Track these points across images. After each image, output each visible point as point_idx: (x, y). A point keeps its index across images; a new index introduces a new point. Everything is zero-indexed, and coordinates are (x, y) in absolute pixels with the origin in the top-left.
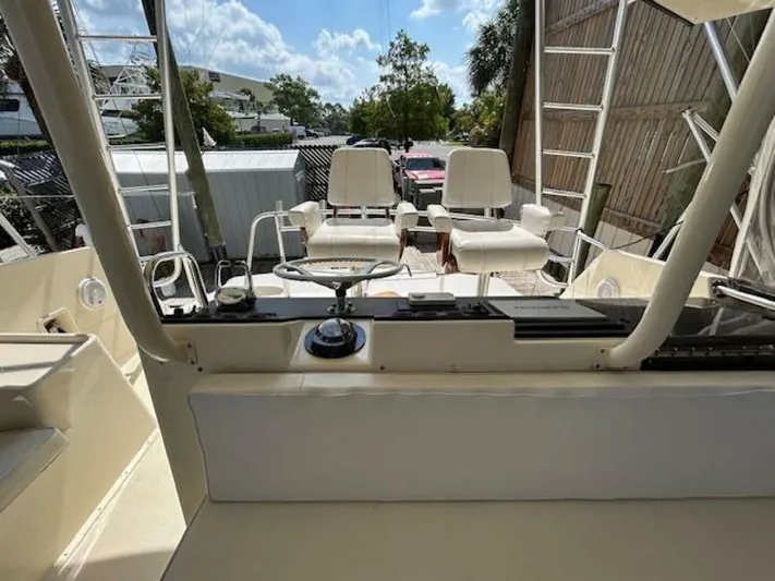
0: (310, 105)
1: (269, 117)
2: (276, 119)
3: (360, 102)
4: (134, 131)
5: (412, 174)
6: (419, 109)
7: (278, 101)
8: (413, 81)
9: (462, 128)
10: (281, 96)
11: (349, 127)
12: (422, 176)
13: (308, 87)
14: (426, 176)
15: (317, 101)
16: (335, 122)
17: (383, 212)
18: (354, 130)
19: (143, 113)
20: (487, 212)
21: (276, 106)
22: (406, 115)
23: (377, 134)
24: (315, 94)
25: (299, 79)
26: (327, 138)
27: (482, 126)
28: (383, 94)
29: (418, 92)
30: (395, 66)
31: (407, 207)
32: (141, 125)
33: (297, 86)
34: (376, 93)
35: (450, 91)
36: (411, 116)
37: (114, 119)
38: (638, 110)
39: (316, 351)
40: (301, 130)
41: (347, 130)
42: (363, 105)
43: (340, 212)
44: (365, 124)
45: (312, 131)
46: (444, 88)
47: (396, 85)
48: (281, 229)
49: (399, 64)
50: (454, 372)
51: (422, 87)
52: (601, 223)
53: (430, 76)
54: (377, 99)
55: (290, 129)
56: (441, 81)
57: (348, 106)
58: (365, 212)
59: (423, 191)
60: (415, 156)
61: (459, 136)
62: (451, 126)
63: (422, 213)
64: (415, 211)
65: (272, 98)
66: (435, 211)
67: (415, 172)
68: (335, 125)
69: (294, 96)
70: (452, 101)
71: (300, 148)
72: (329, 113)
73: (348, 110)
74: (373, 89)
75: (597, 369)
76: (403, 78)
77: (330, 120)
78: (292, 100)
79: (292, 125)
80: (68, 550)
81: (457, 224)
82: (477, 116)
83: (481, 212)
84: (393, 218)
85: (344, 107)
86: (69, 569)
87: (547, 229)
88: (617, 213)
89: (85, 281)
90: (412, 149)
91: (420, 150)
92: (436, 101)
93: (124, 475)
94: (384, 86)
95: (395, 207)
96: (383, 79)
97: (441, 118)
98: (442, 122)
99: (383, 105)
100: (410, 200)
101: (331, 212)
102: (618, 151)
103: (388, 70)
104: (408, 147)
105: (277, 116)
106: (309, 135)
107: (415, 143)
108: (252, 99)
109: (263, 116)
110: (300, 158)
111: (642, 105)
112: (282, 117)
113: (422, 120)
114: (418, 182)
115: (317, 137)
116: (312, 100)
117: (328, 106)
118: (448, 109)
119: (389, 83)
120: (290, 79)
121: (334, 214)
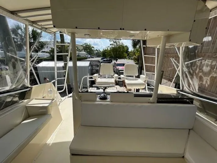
0: (92, 50)
1: (82, 53)
2: (83, 53)
3: (105, 49)
4: (49, 56)
5: (118, 67)
6: (119, 52)
7: (84, 49)
8: (118, 45)
9: (131, 56)
10: (85, 48)
11: (102, 55)
12: (120, 68)
13: (92, 46)
14: (121, 68)
15: (94, 49)
16: (98, 54)
17: (111, 76)
18: (103, 56)
19: (51, 52)
20: (134, 76)
21: (83, 50)
22: (116, 53)
23: (109, 57)
24: (93, 47)
25: (89, 44)
26: (96, 58)
27: (135, 56)
28: (111, 48)
29: (119, 47)
30: (114, 42)
31: (116, 75)
32: (51, 55)
33: (89, 46)
34: (109, 47)
35: (127, 47)
36: (117, 53)
37: (44, 53)
38: (169, 55)
39: (100, 99)
40: (89, 56)
41: (101, 56)
42: (105, 50)
43: (102, 76)
44: (106, 55)
45: (92, 56)
46: (126, 46)
47: (114, 46)
48: (88, 80)
49: (115, 41)
50: (124, 102)
51: (120, 46)
52: (163, 79)
53: (122, 44)
54: (109, 49)
55: (87, 56)
56: (125, 45)
57: (102, 50)
58: (107, 76)
59: (120, 71)
60: (118, 63)
61: (130, 58)
62: (128, 56)
63: (119, 77)
64: (118, 76)
65: (83, 48)
66: (122, 76)
67: (119, 67)
68: (98, 55)
69: (88, 48)
70: (128, 49)
71: (90, 61)
72: (96, 52)
73: (101, 51)
74: (108, 47)
75: (149, 103)
76: (116, 44)
77: (97, 53)
78: (87, 49)
79: (87, 55)
80: (49, 140)
81: (127, 79)
82: (134, 53)
83: (133, 77)
84: (113, 78)
85: (100, 50)
86: (49, 144)
87: (145, 80)
88: (168, 78)
89: (49, 89)
90: (117, 61)
91: (120, 61)
92: (124, 49)
93: (57, 129)
94: (111, 46)
95: (114, 75)
96: (111, 45)
97: (125, 54)
98: (126, 55)
99: (110, 50)
100: (117, 74)
101: (100, 76)
102: (166, 63)
103: (112, 43)
104: (117, 60)
105: (83, 52)
106: (91, 57)
107: (119, 60)
108: (78, 48)
109: (80, 52)
110: (90, 63)
111: (170, 53)
112: (85, 53)
113: (120, 54)
114: (119, 69)
115: (93, 58)
116: (93, 49)
117: (96, 50)
118: (127, 51)
119: (112, 46)
120: (87, 44)
121: (101, 77)
